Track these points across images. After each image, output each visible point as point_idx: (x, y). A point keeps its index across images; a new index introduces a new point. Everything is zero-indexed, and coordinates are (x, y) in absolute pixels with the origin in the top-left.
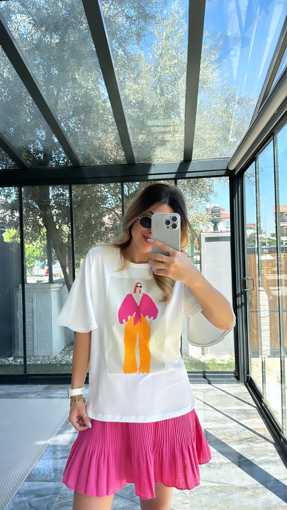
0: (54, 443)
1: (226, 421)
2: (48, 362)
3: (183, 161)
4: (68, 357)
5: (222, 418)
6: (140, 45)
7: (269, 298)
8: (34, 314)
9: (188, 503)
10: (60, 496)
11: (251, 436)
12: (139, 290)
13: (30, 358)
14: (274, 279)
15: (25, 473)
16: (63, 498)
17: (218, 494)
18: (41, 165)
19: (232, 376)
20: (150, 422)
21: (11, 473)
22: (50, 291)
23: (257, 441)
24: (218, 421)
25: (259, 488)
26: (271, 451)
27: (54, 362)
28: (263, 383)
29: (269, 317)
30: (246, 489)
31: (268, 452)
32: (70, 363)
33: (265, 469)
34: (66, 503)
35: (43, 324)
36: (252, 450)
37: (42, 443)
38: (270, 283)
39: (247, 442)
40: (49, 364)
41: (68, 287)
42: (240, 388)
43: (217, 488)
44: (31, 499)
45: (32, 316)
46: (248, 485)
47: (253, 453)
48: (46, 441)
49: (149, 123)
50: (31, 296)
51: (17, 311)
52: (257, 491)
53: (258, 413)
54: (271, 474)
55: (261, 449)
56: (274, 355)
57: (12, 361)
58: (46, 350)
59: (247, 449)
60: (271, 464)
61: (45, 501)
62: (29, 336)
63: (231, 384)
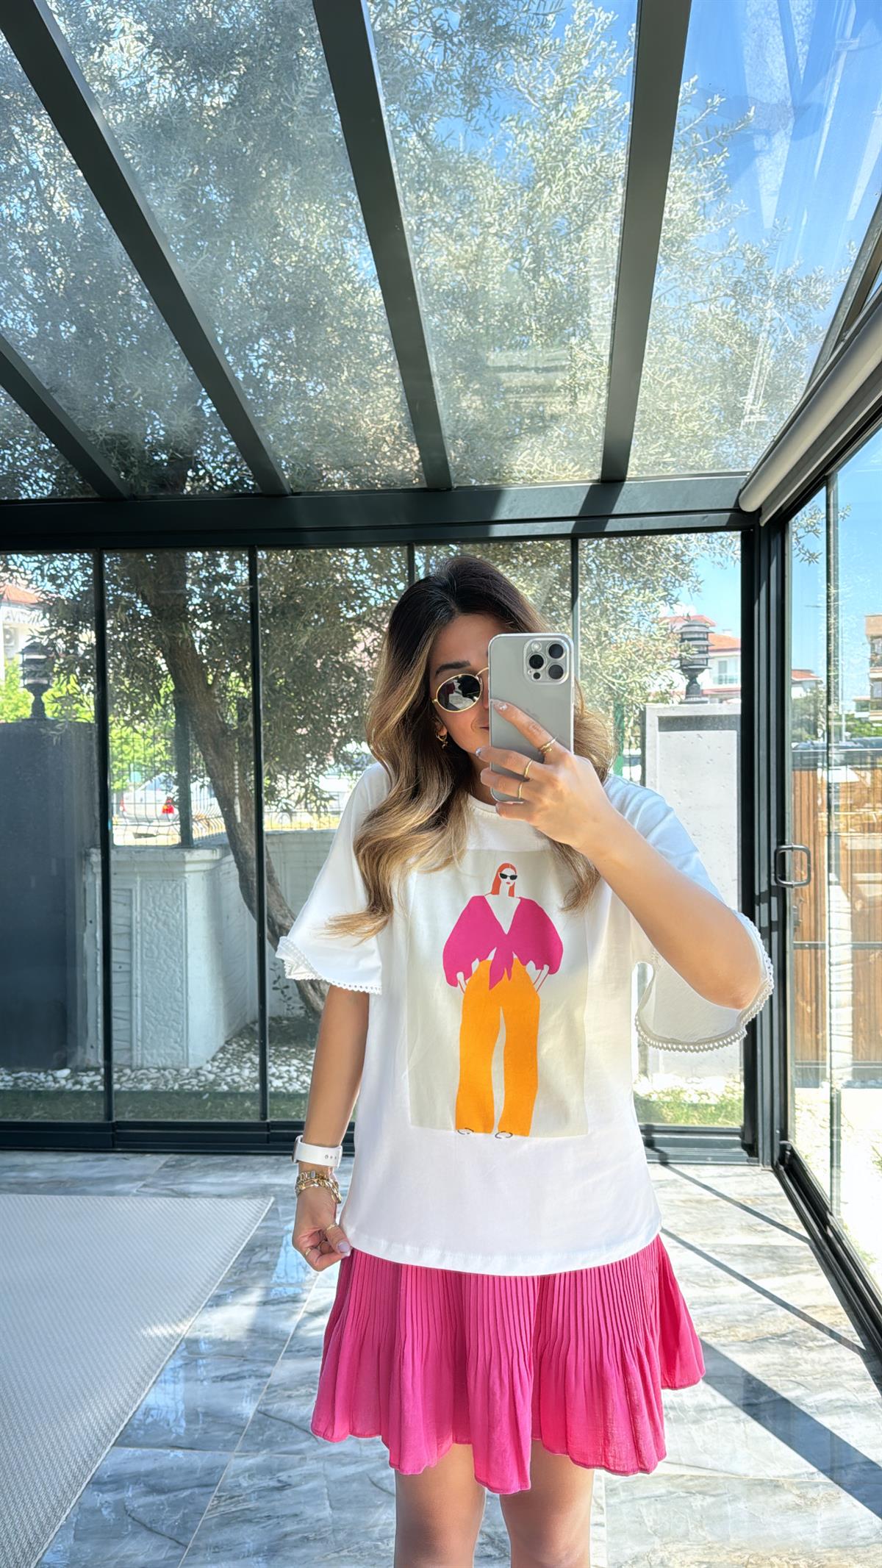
0: (198, 1333)
1: (715, 1280)
2: (176, 1087)
3: (597, 481)
4: (236, 1070)
5: (704, 1271)
6: (475, 120)
7: (853, 907)
8: (134, 941)
9: (601, 1525)
10: (219, 1491)
11: (791, 1328)
12: (508, 886)
13: (121, 1071)
14: (870, 848)
15: (113, 1422)
16: (230, 1498)
17: (691, 1499)
18: (164, 487)
19: (733, 1144)
20: (523, 1274)
21: (73, 1420)
22: (185, 872)
23: (810, 1344)
24: (691, 1279)
25: (817, 1485)
26: (852, 1374)
27: (194, 1085)
28: (832, 1166)
29: (851, 965)
30: (777, 1486)
31: (844, 1377)
32: (242, 1090)
33: (833, 1427)
34: (238, 1514)
35: (162, 970)
36: (796, 1369)
37: (161, 1331)
38: (858, 862)
39: (780, 1346)
40: (177, 1093)
41: (237, 861)
42: (758, 1180)
43: (687, 1480)
44: (132, 1499)
45: (127, 947)
46: (784, 1477)
47: (799, 1379)
48: (174, 1326)
49: (495, 357)
50: (127, 887)
51: (84, 930)
52: (812, 1494)
53: (815, 1259)
55: (823, 1368)
56: (863, 1082)
57: (67, 1079)
58: (169, 1051)
59: (780, 1368)
60: (852, 1413)
61: (175, 1506)
62: (117, 1006)
63: (729, 1168)
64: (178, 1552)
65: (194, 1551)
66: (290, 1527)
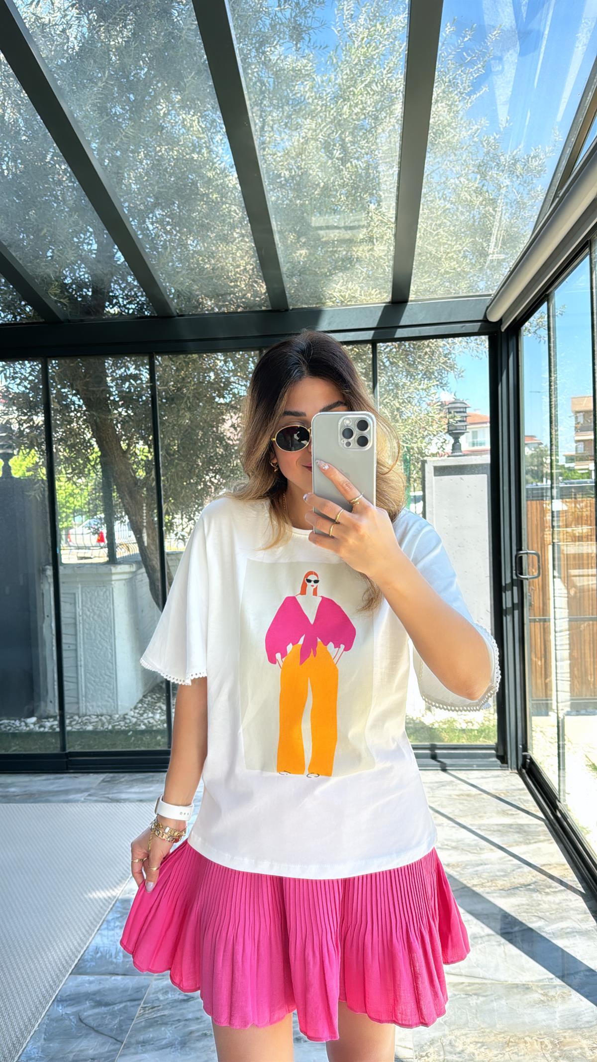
0: (128, 895)
1: (480, 849)
2: (110, 727)
3: (389, 303)
4: (151, 715)
5: (473, 843)
7: (568, 593)
8: (78, 628)
10: (144, 1003)
11: (534, 880)
12: (313, 588)
13: (72, 717)
15: (70, 958)
16: (152, 1008)
17: (469, 999)
18: (88, 313)
19: (490, 756)
21: (42, 958)
22: (111, 581)
23: (547, 890)
24: (465, 848)
25: (555, 987)
26: (577, 910)
27: (122, 726)
28: (559, 769)
29: (568, 632)
30: (528, 988)
31: (572, 912)
32: (155, 728)
34: (158, 1019)
35: (98, 648)
36: (537, 908)
37: (102, 894)
38: (572, 562)
39: (526, 892)
40: (111, 731)
41: (148, 572)
42: (508, 780)
43: (466, 986)
44: (84, 1010)
45: (73, 633)
46: (532, 982)
47: (540, 914)
48: (111, 891)
49: (316, 221)
50: (71, 591)
51: (43, 622)
52: (551, 993)
53: (549, 833)
54: (579, 958)
55: (557, 906)
56: (577, 711)
57: (34, 724)
58: (105, 703)
59: (528, 907)
60: (577, 937)
61: (113, 1015)
62: (66, 673)
63: (488, 772)
64: (117, 1046)
65: (127, 1046)
66: (194, 1027)
